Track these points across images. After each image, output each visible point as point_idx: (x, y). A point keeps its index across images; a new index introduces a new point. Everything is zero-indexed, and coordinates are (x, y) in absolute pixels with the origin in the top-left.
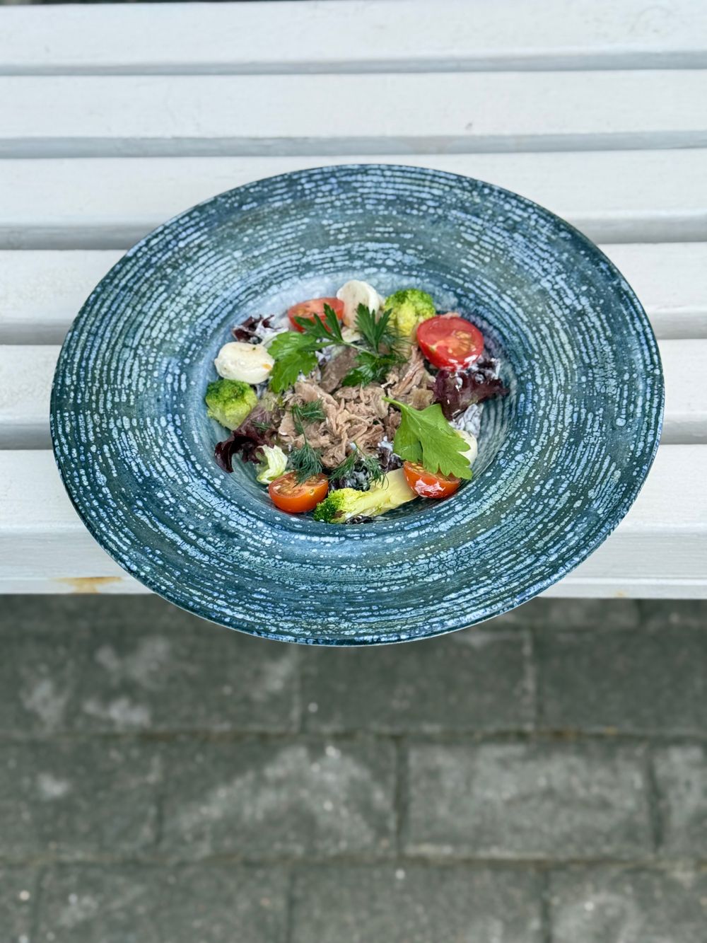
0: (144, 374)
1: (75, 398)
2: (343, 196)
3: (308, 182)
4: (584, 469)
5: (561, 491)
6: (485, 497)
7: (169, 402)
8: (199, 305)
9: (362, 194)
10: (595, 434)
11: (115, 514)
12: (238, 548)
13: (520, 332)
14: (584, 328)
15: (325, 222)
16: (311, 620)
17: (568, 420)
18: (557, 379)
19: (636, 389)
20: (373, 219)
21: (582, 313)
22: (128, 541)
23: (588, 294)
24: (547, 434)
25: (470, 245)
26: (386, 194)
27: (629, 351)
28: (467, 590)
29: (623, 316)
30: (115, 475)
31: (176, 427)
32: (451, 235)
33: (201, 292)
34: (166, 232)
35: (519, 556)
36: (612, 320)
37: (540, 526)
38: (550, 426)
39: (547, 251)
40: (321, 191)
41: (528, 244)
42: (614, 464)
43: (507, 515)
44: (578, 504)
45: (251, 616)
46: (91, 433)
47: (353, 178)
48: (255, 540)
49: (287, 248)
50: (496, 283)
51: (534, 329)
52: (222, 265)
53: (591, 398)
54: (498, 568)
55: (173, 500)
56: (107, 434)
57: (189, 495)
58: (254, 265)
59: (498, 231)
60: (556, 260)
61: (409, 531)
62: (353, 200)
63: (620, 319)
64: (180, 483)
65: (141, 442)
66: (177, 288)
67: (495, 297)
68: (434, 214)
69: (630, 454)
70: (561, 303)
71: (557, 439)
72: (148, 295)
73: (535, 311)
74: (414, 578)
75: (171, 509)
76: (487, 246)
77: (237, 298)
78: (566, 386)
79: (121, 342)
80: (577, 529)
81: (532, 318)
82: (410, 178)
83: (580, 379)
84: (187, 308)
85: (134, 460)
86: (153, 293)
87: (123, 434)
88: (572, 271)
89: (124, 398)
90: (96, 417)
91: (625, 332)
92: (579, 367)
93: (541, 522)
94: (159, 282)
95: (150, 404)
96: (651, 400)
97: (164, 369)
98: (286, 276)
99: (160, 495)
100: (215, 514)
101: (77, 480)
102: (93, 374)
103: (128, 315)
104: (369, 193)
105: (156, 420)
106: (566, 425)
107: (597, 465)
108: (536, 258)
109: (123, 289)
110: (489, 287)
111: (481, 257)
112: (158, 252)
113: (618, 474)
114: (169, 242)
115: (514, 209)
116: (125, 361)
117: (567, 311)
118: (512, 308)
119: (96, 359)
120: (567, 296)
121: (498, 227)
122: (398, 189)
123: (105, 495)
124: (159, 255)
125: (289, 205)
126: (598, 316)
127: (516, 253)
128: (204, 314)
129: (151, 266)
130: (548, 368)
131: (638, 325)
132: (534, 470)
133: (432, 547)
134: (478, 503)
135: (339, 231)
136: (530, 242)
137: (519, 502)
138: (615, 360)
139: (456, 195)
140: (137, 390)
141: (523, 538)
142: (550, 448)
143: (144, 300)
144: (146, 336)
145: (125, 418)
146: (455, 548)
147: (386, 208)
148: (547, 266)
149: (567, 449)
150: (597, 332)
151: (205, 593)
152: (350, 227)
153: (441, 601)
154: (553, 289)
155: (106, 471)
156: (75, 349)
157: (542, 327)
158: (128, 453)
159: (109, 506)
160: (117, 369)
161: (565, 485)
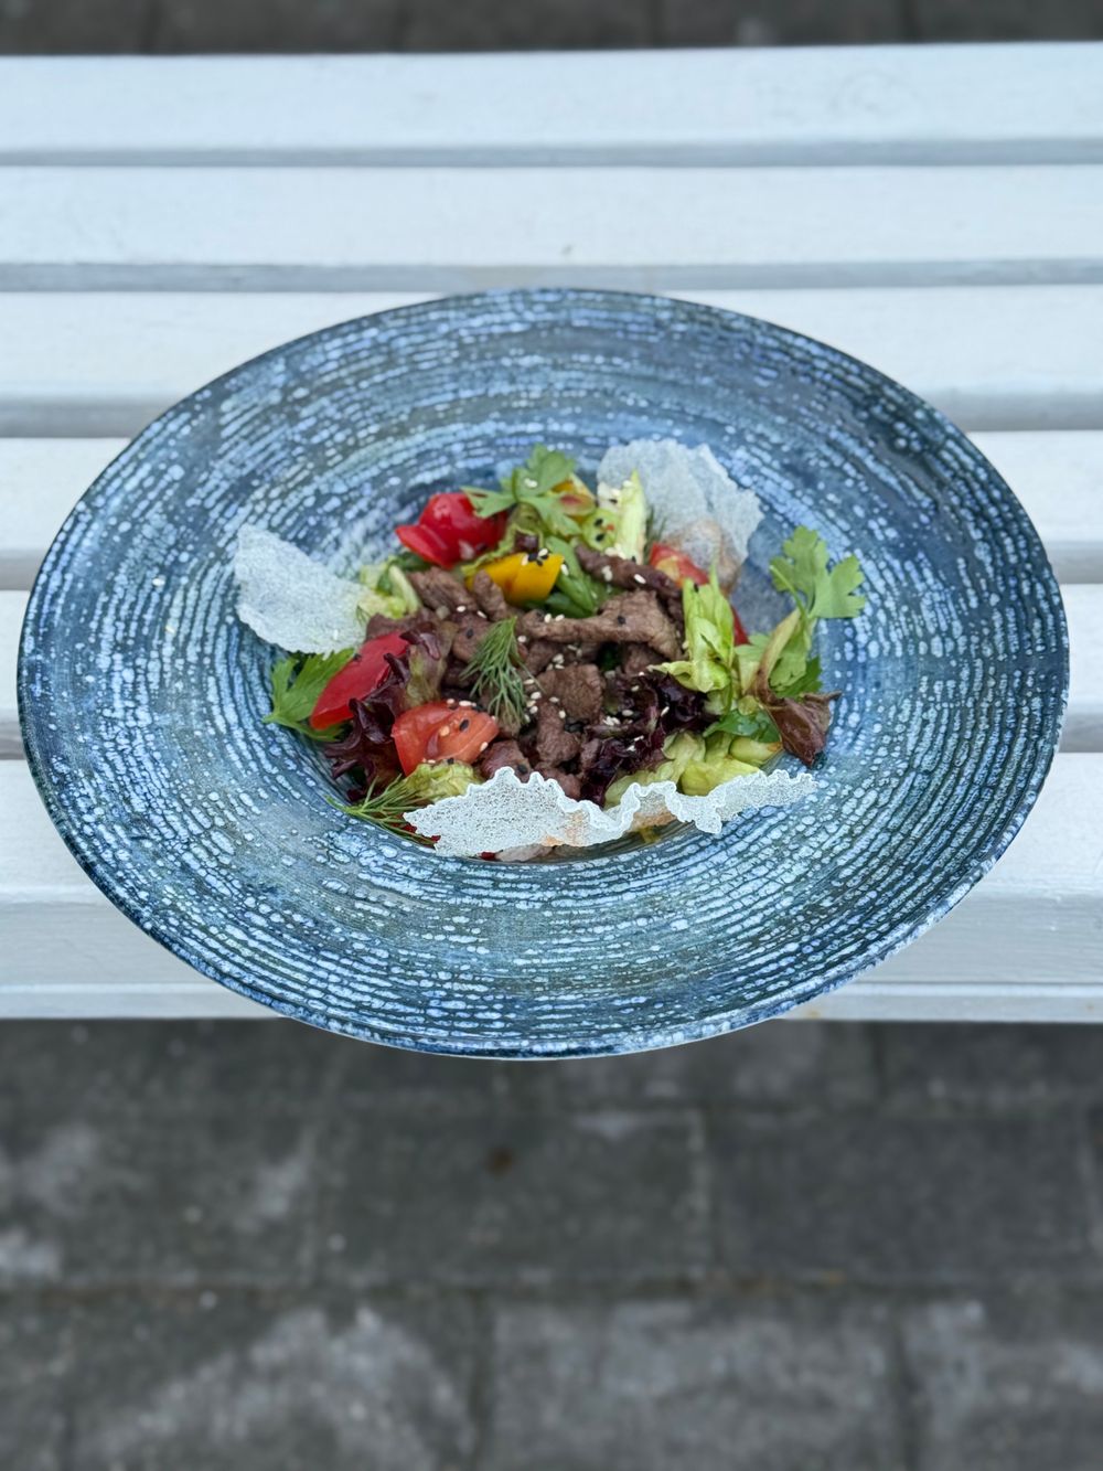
0: (898, 729)
1: (1023, 677)
2: (426, 984)
3: (491, 1021)
4: (265, 435)
5: (311, 422)
6: (414, 451)
7: (860, 681)
8: (776, 842)
9: (384, 978)
10: (218, 478)
11: (962, 500)
12: (785, 449)
13: (233, 665)
14: (134, 626)
15: (482, 951)
16: (706, 329)
17: (244, 512)
18: (222, 576)
19: (125, 502)
20: (385, 932)
21: (120, 647)
22: (946, 456)
23: (91, 668)
24: (283, 505)
25: (228, 830)
26: (338, 963)
27: (95, 557)
28: (497, 330)
29: (66, 607)
30: (961, 561)
31: (853, 640)
32: (252, 858)
33: (769, 865)
34: (821, 966)
35: (411, 355)
36: (85, 612)
37: (364, 384)
38: (273, 515)
39: (106, 760)
40: (468, 1002)
41: (129, 787)
42: (223, 421)
43: (397, 417)
44: (301, 393)
45: (785, 343)
46: (997, 625)
47: (389, 1006)
48: (759, 458)
49: (574, 922)
50: (223, 754)
51: (207, 661)
52: (718, 909)
53: (192, 526)
54: (443, 348)
55: (873, 525)
56: (972, 625)
57: (846, 533)
58: (652, 903)
59: (164, 830)
60: (103, 740)
61: (539, 433)
62: (410, 973)
63: (73, 606)
64: (858, 552)
65: (914, 616)
66: (815, 873)
67: (238, 733)
68: (263, 902)
69: (195, 423)
70: (141, 678)
71: (275, 493)
72: (875, 862)
73: (188, 685)
74: (556, 367)
75: (876, 511)
76: (200, 817)
77: (702, 849)
78: (217, 558)
79: (936, 781)
80: (321, 359)
81: (200, 678)
82: (274, 971)
83: (190, 560)
84: (802, 838)
85: (929, 588)
86: (866, 864)
87: (944, 626)
88: (90, 712)
89: (937, 688)
90: (988, 652)
91: (80, 586)
92: (179, 576)
93: (359, 390)
94: (850, 884)
95: (893, 679)
96: (117, 475)
97: (861, 737)
98: (595, 873)
99: (892, 533)
100: (810, 502)
101: (1022, 544)
102: (991, 722)
103: (919, 826)
104: (369, 975)
105: (885, 652)
106: (249, 507)
107: (245, 432)
108: (131, 760)
109: (924, 868)
110: (239, 754)
111: (221, 805)
112: (844, 933)
113: (226, 406)
114: (816, 950)
115: (115, 846)
116: (931, 748)
117: (140, 662)
118: (221, 706)
119: (984, 747)
120: (124, 682)
121: (161, 835)
122: (309, 963)
123: (977, 527)
124: (843, 928)
125: (544, 993)
126: (99, 629)
127: (157, 783)
128: (772, 827)
129: (861, 909)
130: (224, 596)
131: (54, 584)
132: (330, 463)
133: (515, 404)
134: (428, 446)
135: (460, 930)
136: (124, 788)
137: (374, 429)
138: (123, 557)
139: (203, 915)
140: (913, 702)
141: (394, 378)
142: (291, 485)
143: (883, 852)
144: (888, 792)
145: (939, 654)
146: (485, 395)
147: (349, 942)
148: (123, 741)
149: (269, 471)
150: (118, 610)
151: (841, 380)
152: (436, 932)
153: (534, 325)
154: (138, 703)
155: (975, 567)
156: (1023, 757)
157: (192, 658)
158: (937, 597)
159: (970, 509)
160: (947, 735)
161: (302, 426)
